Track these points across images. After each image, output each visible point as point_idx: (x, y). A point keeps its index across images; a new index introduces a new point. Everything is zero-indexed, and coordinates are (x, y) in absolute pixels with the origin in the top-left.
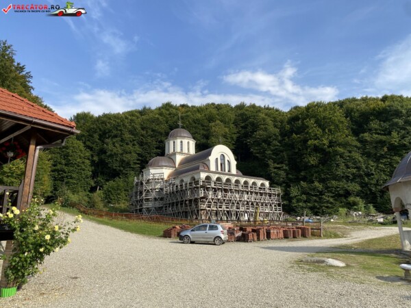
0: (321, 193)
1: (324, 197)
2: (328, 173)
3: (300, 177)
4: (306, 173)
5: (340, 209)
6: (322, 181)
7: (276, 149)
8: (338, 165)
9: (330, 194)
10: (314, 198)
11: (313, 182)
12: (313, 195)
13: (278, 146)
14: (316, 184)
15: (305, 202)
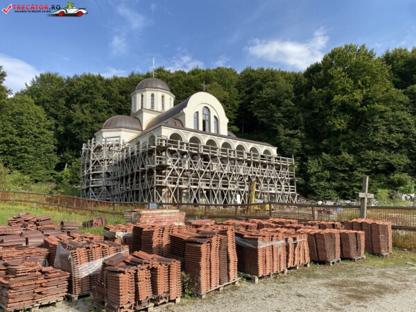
0: (352, 168)
1: (355, 172)
2: (362, 141)
3: (321, 147)
4: (330, 142)
5: (380, 190)
6: (352, 151)
7: (289, 110)
8: (376, 129)
9: (365, 170)
10: (342, 175)
11: (340, 153)
12: (339, 171)
13: (290, 106)
14: (346, 155)
15: (328, 180)
